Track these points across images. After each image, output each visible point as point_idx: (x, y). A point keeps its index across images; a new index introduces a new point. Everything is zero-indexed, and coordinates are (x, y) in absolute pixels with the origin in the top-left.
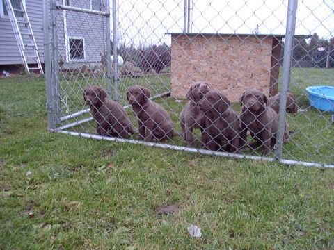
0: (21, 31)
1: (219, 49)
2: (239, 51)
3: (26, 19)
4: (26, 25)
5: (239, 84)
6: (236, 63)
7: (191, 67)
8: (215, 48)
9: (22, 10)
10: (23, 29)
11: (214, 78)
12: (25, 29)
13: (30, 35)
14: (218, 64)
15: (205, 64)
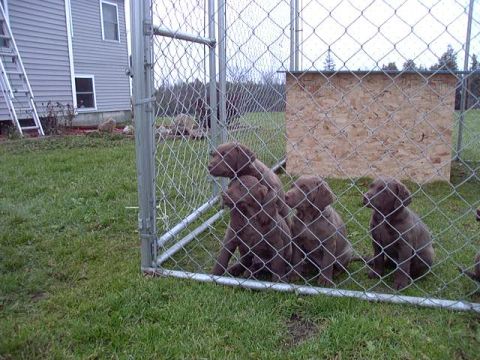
0: (6, 68)
1: (367, 95)
2: (401, 98)
3: (13, 50)
4: (14, 59)
5: (401, 152)
6: (396, 117)
7: (321, 126)
8: (362, 94)
9: (7, 36)
10: (9, 65)
11: (359, 142)
12: (13, 65)
13: (20, 75)
14: (367, 121)
15: (344, 121)
